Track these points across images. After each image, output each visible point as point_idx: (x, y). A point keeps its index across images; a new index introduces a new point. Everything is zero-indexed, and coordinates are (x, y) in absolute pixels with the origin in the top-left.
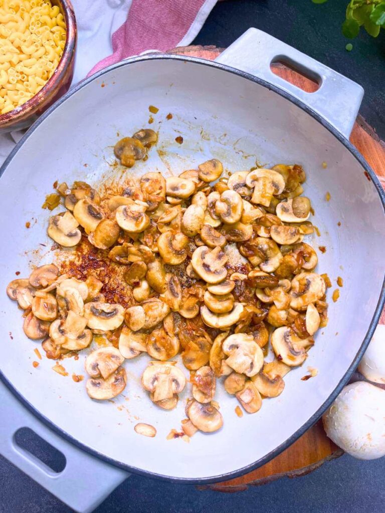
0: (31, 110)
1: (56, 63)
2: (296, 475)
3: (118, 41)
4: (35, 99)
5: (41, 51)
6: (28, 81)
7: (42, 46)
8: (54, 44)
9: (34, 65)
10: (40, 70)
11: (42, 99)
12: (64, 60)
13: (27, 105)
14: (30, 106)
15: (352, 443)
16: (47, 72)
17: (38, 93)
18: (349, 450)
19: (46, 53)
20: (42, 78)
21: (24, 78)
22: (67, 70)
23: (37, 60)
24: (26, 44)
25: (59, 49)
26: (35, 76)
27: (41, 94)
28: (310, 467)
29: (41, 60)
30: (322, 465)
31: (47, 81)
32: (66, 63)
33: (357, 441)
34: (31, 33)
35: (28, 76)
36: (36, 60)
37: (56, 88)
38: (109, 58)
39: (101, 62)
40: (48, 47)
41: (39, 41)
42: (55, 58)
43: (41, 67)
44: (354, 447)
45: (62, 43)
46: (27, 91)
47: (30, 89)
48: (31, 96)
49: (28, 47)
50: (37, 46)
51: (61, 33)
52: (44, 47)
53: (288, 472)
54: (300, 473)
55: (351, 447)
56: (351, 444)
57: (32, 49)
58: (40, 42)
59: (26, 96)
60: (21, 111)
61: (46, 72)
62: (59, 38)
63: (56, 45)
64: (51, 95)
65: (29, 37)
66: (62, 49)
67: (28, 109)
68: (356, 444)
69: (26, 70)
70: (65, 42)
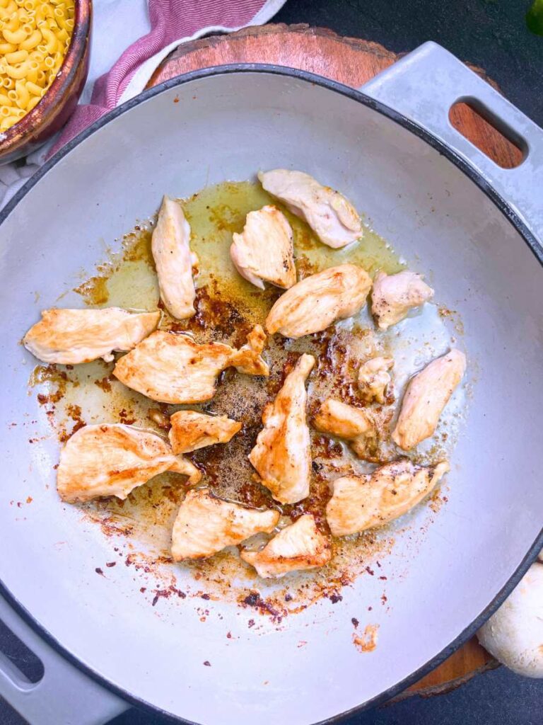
0: (22, 138)
1: (59, 59)
2: (433, 693)
3: (159, 10)
4: (26, 121)
5: (36, 37)
6: (14, 89)
7: (37, 28)
8: (56, 25)
9: (24, 61)
10: (34, 70)
11: (39, 120)
12: (72, 56)
13: (15, 131)
14: (19, 132)
15: (517, 657)
16: (45, 72)
17: (32, 111)
18: (513, 667)
19: (43, 41)
20: (36, 84)
21: (8, 83)
22: (76, 72)
23: (29, 53)
24: (10, 26)
25: (64, 34)
26: (27, 81)
27: (36, 113)
28: (453, 682)
29: (35, 54)
30: (470, 679)
31: (47, 89)
32: (75, 60)
33: (524, 656)
34: (19, 7)
35: (14, 80)
36: (26, 53)
37: (60, 102)
38: (145, 39)
39: (131, 47)
40: (46, 33)
41: (31, 20)
42: (57, 50)
43: (36, 66)
44: (519, 663)
45: (68, 24)
46: (14, 105)
47: (18, 103)
48: (21, 114)
49: (13, 31)
50: (27, 30)
51: (66, 6)
52: (40, 30)
53: (421, 690)
54: (439, 691)
55: (515, 662)
56: (514, 659)
57: (21, 33)
58: (32, 22)
59: (12, 115)
60: (4, 140)
61: (43, 74)
62: (63, 14)
63: (59, 27)
64: (52, 113)
65: (15, 14)
66: (68, 32)
67: (18, 137)
68: (523, 658)
69: (12, 71)
70: (73, 20)
